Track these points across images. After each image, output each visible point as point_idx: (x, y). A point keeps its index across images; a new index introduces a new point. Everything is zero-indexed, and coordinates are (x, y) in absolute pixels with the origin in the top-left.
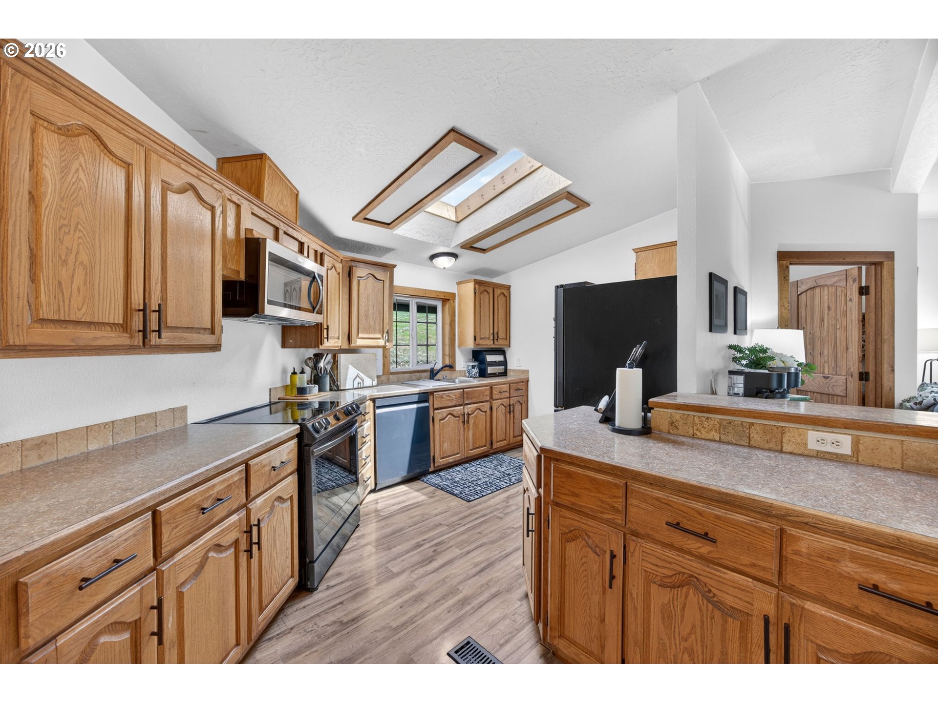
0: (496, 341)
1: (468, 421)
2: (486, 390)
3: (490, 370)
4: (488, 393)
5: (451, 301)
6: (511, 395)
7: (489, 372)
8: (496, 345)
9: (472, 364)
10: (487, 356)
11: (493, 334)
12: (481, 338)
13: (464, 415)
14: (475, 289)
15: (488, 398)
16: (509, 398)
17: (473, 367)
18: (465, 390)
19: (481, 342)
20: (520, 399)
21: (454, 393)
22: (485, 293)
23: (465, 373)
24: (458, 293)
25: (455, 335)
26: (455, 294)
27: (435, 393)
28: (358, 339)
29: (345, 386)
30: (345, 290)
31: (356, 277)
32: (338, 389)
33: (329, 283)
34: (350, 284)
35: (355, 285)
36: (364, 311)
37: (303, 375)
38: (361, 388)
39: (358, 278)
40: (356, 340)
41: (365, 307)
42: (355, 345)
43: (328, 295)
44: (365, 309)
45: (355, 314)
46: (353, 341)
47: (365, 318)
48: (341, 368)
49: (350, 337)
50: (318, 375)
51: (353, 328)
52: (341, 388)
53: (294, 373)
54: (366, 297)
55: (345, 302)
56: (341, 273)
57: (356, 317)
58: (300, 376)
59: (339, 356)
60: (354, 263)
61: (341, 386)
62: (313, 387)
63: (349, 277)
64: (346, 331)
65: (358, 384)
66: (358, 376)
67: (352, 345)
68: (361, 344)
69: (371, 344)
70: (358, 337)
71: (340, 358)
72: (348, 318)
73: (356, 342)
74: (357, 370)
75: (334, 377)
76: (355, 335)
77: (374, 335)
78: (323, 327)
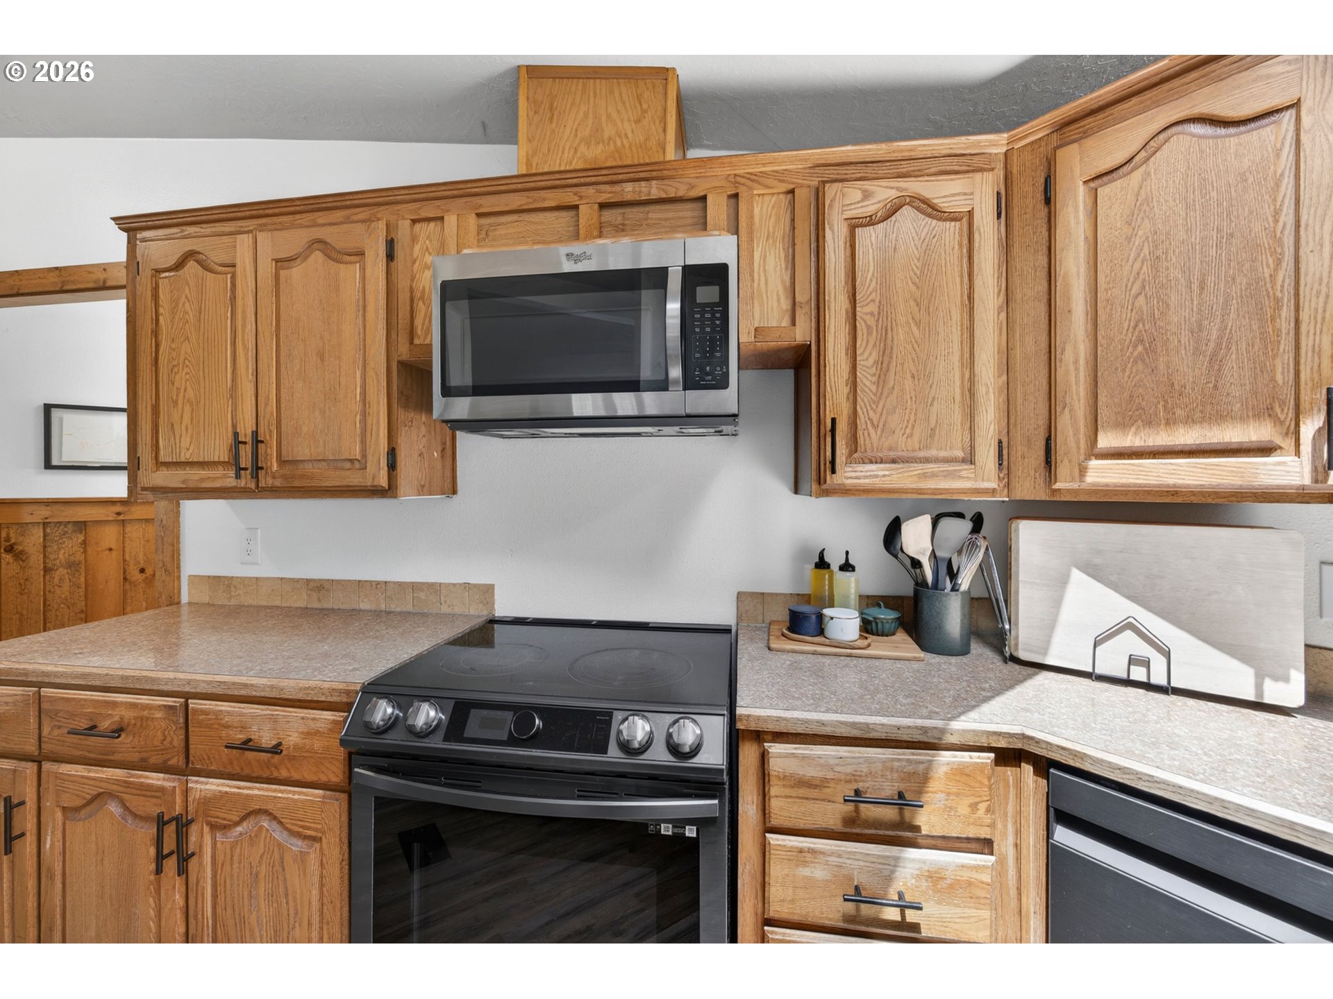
28: (1093, 458)
29: (1045, 652)
30: (1030, 263)
31: (1081, 183)
32: (1011, 655)
33: (868, 271)
34: (1049, 230)
35: (1072, 222)
36: (1132, 324)
37: (848, 574)
38: (1148, 686)
39: (1092, 185)
40: (1080, 465)
41: (1141, 299)
42: (1075, 486)
43: (857, 313)
44: (1140, 309)
45: (1075, 348)
46: (1064, 470)
47: (1136, 353)
48: (1021, 577)
49: (1053, 453)
50: (920, 584)
51: (1062, 412)
52: (1023, 655)
53: (822, 564)
54: (1146, 251)
55: (1031, 310)
56: (999, 206)
57: (1082, 361)
58: (840, 577)
59: (1017, 530)
60: (1072, 131)
61: (1020, 646)
62: (832, 618)
63: (1048, 201)
64: (1035, 429)
65: (1132, 661)
66: (1130, 627)
67: (1057, 484)
68: (1114, 481)
69: (1181, 482)
70: (1096, 451)
71: (1018, 537)
72: (1047, 375)
73: (1083, 471)
74: (1129, 597)
75: (1002, 604)
76: (1078, 443)
77: (1209, 434)
78: (822, 427)
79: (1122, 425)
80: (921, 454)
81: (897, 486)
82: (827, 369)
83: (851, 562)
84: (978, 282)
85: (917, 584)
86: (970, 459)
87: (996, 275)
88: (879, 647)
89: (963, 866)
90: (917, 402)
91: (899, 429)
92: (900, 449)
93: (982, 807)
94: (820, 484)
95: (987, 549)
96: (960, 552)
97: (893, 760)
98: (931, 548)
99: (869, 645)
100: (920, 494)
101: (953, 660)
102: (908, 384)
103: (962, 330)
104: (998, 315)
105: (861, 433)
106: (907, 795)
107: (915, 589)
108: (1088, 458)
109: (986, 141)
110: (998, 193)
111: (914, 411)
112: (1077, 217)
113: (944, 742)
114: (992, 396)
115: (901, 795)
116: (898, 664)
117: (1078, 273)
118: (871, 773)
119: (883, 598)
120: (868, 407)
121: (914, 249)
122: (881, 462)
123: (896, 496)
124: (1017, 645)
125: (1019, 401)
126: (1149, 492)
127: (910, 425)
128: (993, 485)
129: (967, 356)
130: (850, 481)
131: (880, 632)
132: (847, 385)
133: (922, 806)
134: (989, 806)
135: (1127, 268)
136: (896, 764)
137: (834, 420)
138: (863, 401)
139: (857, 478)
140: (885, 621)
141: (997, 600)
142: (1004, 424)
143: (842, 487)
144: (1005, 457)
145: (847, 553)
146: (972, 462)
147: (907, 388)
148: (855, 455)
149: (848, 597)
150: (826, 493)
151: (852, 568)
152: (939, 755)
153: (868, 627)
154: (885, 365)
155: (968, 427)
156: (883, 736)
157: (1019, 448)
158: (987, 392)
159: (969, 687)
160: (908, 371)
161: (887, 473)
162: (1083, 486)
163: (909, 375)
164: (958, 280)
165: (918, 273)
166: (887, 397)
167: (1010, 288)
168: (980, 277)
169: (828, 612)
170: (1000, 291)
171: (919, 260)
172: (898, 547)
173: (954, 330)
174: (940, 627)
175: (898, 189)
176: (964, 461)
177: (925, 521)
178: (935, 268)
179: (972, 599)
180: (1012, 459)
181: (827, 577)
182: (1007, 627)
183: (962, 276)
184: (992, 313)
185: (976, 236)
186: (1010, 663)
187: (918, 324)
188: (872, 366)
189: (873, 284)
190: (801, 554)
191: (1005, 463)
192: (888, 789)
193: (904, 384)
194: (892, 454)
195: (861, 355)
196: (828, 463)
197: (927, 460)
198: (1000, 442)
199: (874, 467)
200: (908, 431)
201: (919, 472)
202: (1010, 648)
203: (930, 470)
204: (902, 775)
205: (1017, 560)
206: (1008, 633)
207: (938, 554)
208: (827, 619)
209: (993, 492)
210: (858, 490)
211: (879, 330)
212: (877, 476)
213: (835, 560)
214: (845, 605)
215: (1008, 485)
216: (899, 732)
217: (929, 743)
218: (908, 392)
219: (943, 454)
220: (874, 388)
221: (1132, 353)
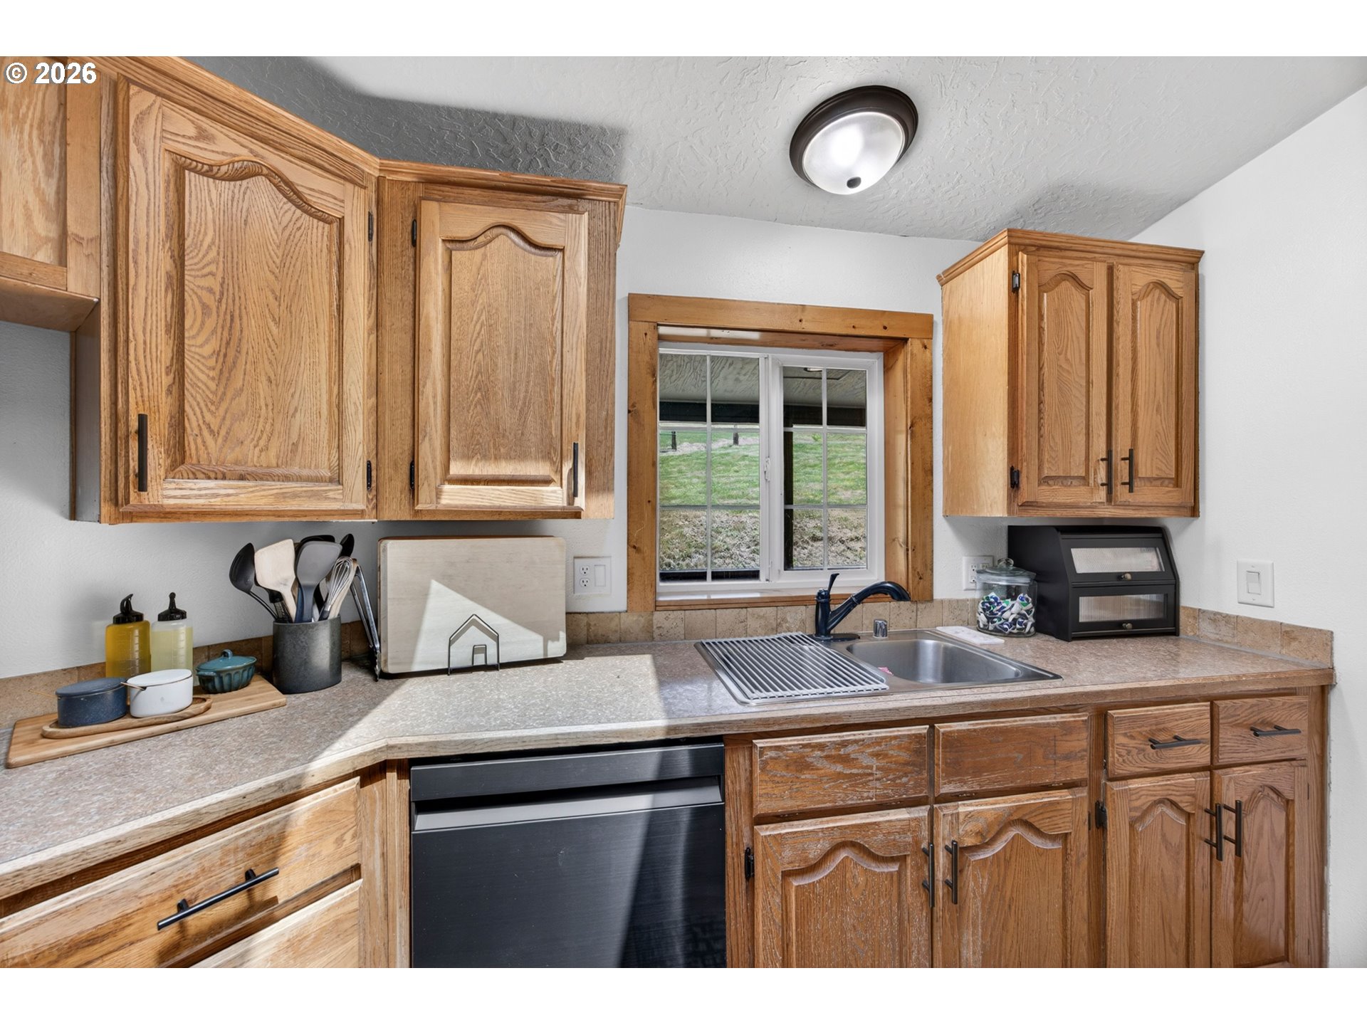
0: (1121, 492)
1: (953, 886)
2: (1066, 728)
3: (1089, 609)
4: (1081, 742)
5: (914, 346)
6: (1224, 758)
7: (1083, 617)
8: (1126, 505)
9: (1003, 581)
10: (1074, 552)
11: (1108, 459)
12: (1045, 480)
13: (930, 854)
14: (1014, 273)
15: (1079, 770)
16: (1210, 768)
17: (1012, 593)
18: (943, 728)
19: (1047, 494)
20: (1280, 777)
21: (878, 741)
22: (1067, 285)
23: (975, 612)
24: (946, 313)
25: (930, 472)
26: (931, 317)
27: (760, 743)
28: (446, 483)
29: (411, 661)
30: (397, 293)
31: (440, 240)
32: (381, 671)
33: (206, 234)
34: (415, 270)
35: (433, 271)
36: (475, 375)
37: (174, 623)
38: (487, 668)
39: (449, 245)
40: (436, 488)
41: (480, 356)
42: (433, 507)
43: (186, 282)
44: (479, 363)
45: (434, 383)
46: (424, 493)
47: (476, 399)
48: (389, 595)
49: (416, 477)
50: (282, 618)
51: (423, 439)
52: (391, 669)
53: (127, 615)
54: (483, 317)
55: (397, 341)
56: (370, 228)
57: (439, 398)
58: (161, 630)
59: (385, 550)
60: (436, 191)
61: (389, 661)
62: (144, 688)
63: (414, 243)
64: (401, 454)
65: (475, 651)
66: (474, 623)
67: (419, 505)
68: (462, 503)
69: (503, 504)
70: (448, 477)
71: (386, 556)
72: (411, 405)
73: (439, 493)
74: (472, 599)
75: (373, 624)
76: (435, 468)
77: (519, 468)
78: (121, 426)
79: (468, 457)
80: (279, 471)
81: (247, 508)
82: (132, 346)
83: (179, 606)
84: (348, 295)
85: (277, 619)
86: (337, 479)
87: (366, 295)
88: (223, 705)
89: (329, 910)
90: (275, 411)
91: (249, 440)
92: (250, 464)
93: (348, 837)
94: (116, 504)
95: (358, 571)
96: (328, 578)
97: (237, 838)
98: (294, 577)
99: (208, 708)
100: (279, 516)
101: (321, 694)
102: (263, 387)
103: (330, 342)
104: (369, 337)
105: (191, 438)
106: (257, 872)
107: (274, 626)
108: (443, 484)
109: (358, 154)
110: (370, 215)
111: (270, 421)
112: (436, 268)
113: (303, 788)
114: (361, 417)
115: (249, 875)
116: (250, 719)
117: (437, 318)
118: (203, 870)
119: (229, 645)
120: (204, 409)
121: (273, 232)
122: (224, 478)
123: (245, 519)
124: (386, 661)
125: (388, 425)
126: (484, 512)
127: (265, 437)
128: (360, 506)
129: (335, 370)
130: (172, 502)
131: (226, 687)
132: (167, 374)
133: (277, 873)
134: (356, 831)
135: (472, 327)
136: (242, 841)
137: (142, 419)
138: (195, 399)
139: (183, 497)
140: (233, 673)
141: (368, 621)
142: (373, 446)
143: (157, 509)
144: (374, 478)
145: (172, 596)
146: (340, 482)
147: (262, 393)
148: (181, 468)
149: (176, 654)
150: (130, 517)
151: (182, 615)
152: (298, 806)
153: (205, 687)
154: (230, 359)
155: (336, 446)
156: (222, 815)
157: (387, 471)
158: (356, 413)
159: (336, 717)
160: (263, 373)
161: (231, 491)
162: (440, 507)
163: (264, 379)
164: (326, 288)
165: (278, 261)
166: (233, 399)
167: (380, 312)
168: (349, 291)
169: (134, 681)
170: (370, 313)
171: (278, 247)
172: (251, 579)
173: (321, 339)
174: (306, 663)
175: (251, 151)
176: (331, 481)
177: (287, 548)
178: (299, 263)
179: (342, 624)
180: (381, 480)
181: (137, 632)
182: (377, 646)
183: (330, 284)
184: (362, 333)
185: (347, 247)
186: (380, 680)
187: (277, 322)
188: (210, 357)
189: (213, 254)
190: (89, 606)
191: (374, 485)
192: (232, 876)
193: (257, 387)
194: (240, 469)
195: (194, 337)
196: (132, 477)
197: (287, 478)
198: (369, 464)
199: (212, 483)
200: (262, 443)
201: (275, 491)
202: (379, 666)
203: (292, 490)
204: (249, 851)
205: (386, 579)
206: (378, 651)
207: (303, 582)
208: (134, 692)
209: (362, 513)
210: (188, 513)
211: (222, 314)
212: (217, 495)
213: (150, 607)
214: (172, 665)
215: (376, 506)
216: (246, 800)
217: (286, 797)
218: (262, 396)
219: (305, 472)
220: (213, 385)
221: (473, 398)
